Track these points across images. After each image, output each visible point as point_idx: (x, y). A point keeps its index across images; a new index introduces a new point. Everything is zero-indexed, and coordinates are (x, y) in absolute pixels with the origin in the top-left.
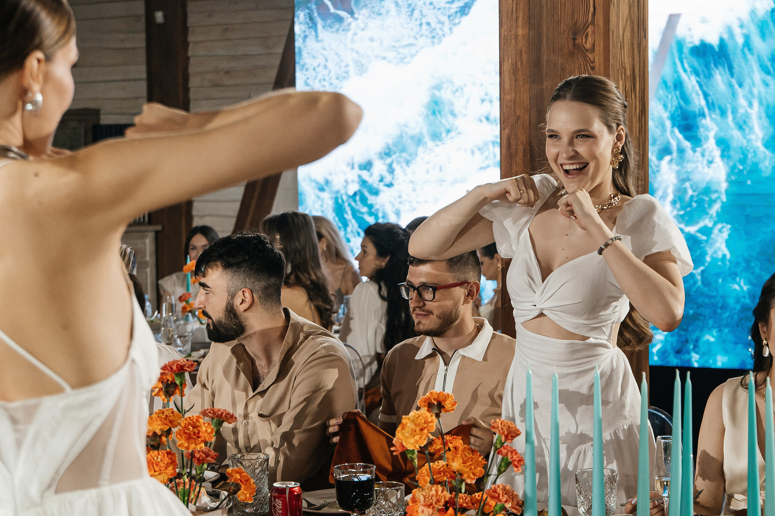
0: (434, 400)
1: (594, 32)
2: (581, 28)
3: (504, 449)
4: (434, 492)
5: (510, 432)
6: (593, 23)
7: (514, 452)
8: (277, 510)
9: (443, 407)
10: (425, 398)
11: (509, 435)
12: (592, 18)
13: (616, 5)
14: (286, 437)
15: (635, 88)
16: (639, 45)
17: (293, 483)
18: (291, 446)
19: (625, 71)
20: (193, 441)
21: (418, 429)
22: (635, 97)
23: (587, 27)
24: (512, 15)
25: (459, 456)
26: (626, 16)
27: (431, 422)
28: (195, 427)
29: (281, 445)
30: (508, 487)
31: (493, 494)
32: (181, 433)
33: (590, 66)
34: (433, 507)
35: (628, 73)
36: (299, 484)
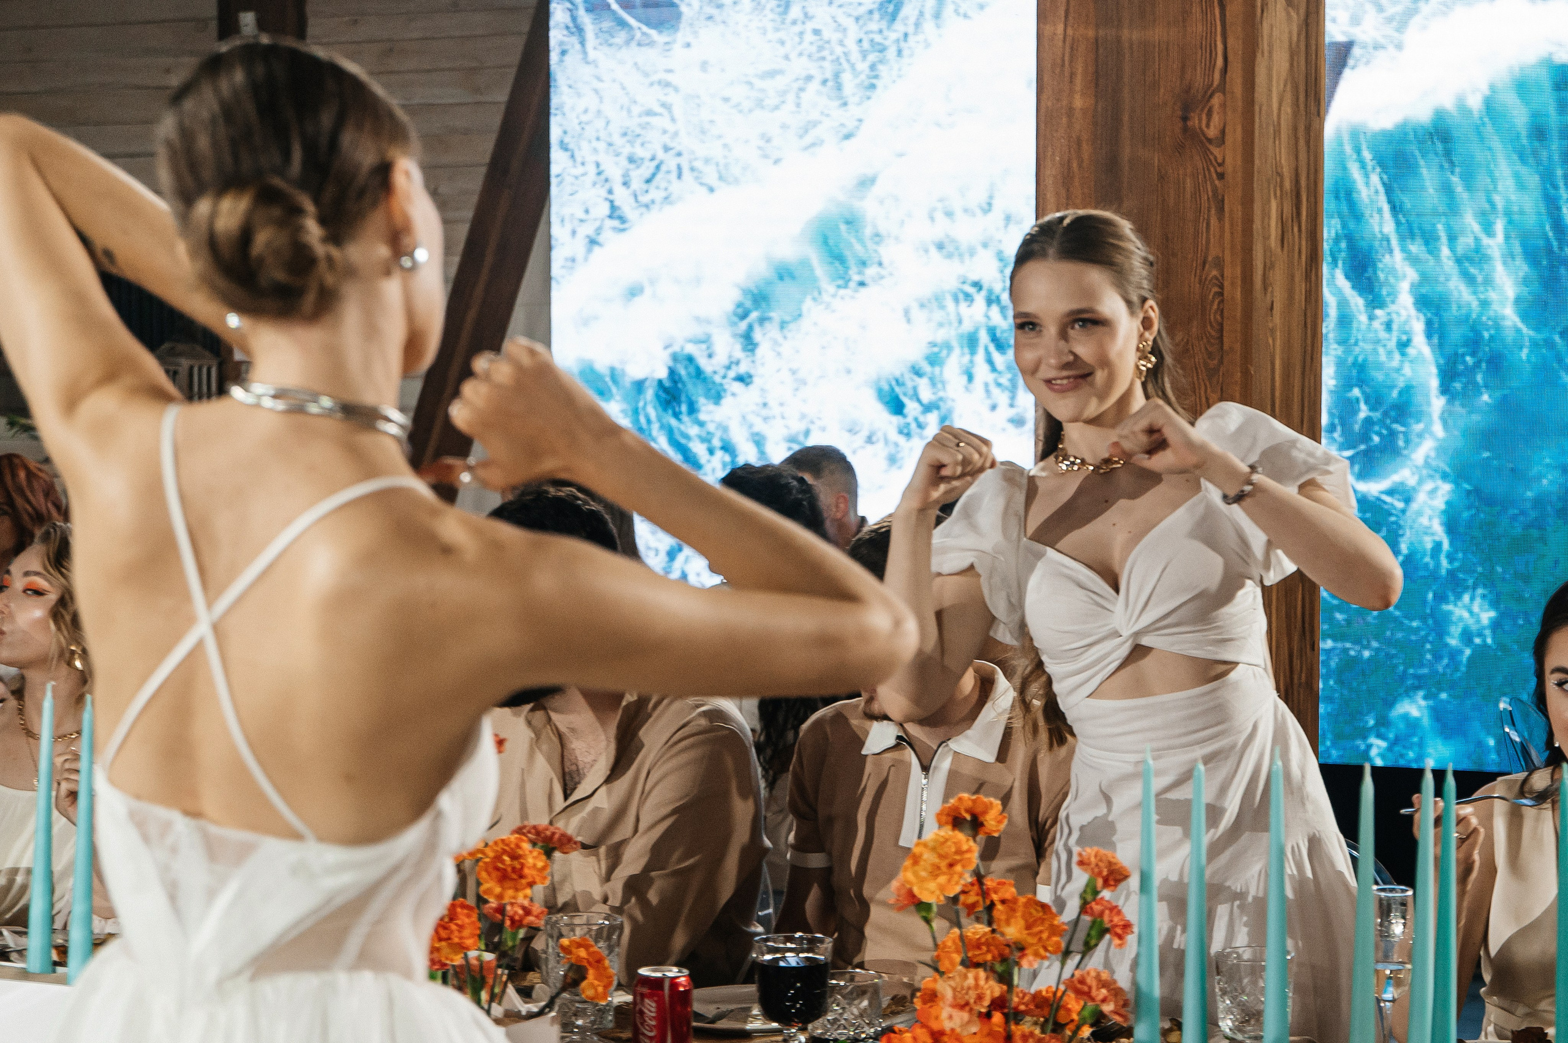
0: (967, 811)
1: (1223, 106)
2: (1199, 97)
3: (1097, 904)
4: (970, 981)
5: (1111, 872)
6: (1222, 88)
7: (1115, 910)
8: (647, 1019)
9: (982, 825)
10: (949, 808)
11: (1111, 878)
12: (1221, 80)
13: (1266, 54)
14: (635, 886)
15: (1299, 214)
16: (1308, 129)
17: (675, 969)
18: (644, 902)
19: (1282, 182)
20: (508, 884)
21: (943, 864)
22: (1300, 230)
23: (1211, 96)
24: (1062, 71)
25: (1019, 914)
26: (1285, 74)
27: (969, 851)
28: (514, 857)
29: (625, 900)
30: (1105, 976)
31: (1079, 986)
32: (490, 870)
33: (1216, 171)
34: (971, 1010)
35: (1287, 185)
36: (686, 972)
